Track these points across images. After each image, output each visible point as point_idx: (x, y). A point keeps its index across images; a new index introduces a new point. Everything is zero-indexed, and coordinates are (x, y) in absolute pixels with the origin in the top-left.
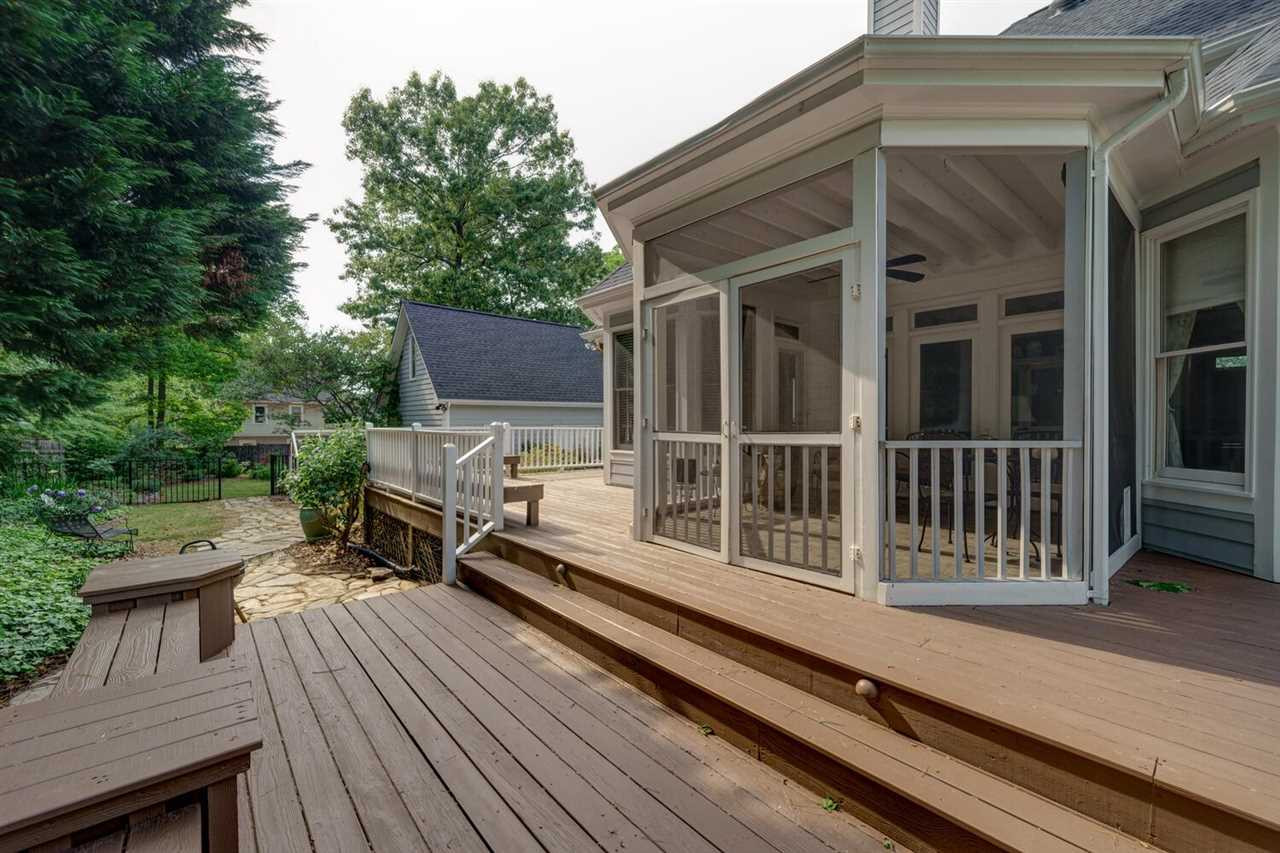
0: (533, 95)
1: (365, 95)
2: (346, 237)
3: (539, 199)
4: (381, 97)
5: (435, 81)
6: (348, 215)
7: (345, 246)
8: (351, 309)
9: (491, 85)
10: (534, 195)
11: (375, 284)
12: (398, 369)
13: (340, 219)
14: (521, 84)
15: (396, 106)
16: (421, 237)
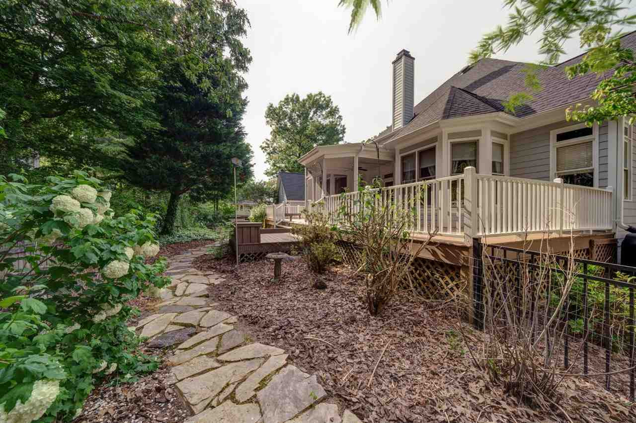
0: (324, 97)
1: (271, 106)
2: (266, 150)
3: (324, 132)
4: (276, 105)
5: (293, 96)
6: (267, 143)
7: (266, 153)
8: (267, 173)
9: (311, 94)
10: (323, 131)
11: (274, 165)
12: (278, 192)
13: (264, 145)
14: (320, 94)
15: (281, 108)
16: (288, 148)
